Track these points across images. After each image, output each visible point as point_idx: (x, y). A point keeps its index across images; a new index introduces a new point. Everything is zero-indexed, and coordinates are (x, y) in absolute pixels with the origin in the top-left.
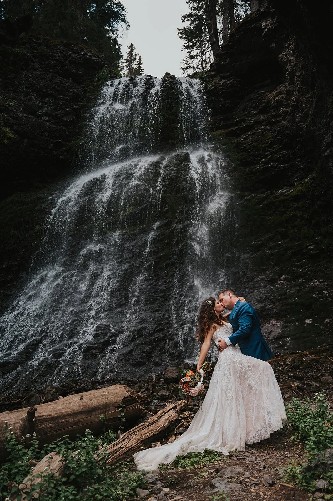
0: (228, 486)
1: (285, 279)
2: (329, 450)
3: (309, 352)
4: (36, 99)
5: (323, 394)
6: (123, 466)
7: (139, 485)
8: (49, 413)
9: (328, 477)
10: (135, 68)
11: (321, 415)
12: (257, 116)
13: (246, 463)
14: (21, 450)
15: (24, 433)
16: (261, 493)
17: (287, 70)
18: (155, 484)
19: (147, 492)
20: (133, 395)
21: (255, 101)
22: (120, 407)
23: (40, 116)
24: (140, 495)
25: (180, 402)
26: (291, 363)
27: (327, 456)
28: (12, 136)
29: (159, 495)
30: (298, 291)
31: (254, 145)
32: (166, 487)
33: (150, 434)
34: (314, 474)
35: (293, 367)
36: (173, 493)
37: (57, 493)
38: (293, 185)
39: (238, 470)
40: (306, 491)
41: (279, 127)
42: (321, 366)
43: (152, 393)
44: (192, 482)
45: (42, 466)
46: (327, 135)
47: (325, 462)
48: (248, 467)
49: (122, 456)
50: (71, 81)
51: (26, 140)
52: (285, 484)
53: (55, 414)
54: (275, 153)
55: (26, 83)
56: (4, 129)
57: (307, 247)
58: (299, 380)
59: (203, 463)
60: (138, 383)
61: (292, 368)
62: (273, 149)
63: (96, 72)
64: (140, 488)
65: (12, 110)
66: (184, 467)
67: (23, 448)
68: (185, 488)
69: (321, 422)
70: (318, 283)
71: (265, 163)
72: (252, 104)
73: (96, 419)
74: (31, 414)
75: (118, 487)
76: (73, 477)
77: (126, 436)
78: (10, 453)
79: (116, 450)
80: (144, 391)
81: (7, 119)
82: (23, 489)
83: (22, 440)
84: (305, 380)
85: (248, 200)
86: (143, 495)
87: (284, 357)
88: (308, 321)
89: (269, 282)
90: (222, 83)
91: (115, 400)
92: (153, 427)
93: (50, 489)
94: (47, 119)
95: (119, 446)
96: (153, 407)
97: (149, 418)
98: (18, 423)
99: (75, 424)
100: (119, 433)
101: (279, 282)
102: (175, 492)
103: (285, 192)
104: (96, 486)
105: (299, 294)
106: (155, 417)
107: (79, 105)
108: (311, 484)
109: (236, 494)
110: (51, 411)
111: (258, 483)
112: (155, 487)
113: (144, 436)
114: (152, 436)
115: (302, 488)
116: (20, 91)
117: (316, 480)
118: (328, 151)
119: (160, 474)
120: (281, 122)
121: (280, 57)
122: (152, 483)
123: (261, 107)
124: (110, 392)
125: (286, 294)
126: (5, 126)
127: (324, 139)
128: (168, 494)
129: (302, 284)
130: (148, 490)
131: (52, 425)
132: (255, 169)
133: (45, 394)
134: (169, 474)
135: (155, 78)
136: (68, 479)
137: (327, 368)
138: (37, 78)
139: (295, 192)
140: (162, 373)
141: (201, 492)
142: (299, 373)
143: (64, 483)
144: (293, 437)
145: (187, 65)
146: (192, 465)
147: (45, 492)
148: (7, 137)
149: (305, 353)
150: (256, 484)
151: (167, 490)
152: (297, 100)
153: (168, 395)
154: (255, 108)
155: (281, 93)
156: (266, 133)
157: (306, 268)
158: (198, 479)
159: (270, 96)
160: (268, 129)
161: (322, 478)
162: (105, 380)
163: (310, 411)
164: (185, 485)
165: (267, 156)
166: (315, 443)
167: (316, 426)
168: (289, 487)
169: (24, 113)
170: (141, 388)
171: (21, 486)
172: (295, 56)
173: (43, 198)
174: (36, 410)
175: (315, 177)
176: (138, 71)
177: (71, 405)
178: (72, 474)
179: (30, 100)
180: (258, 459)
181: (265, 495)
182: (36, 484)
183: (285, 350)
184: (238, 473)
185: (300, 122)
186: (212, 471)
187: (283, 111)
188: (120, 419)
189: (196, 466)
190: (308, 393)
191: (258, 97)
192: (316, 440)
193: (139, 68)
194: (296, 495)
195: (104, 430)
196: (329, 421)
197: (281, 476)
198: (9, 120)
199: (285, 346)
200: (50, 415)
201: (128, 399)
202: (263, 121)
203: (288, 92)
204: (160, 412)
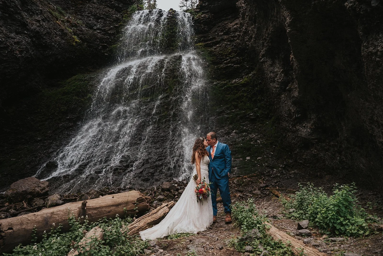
0: (197, 249)
1: (235, 133)
2: (254, 230)
3: (248, 176)
4: (93, 20)
5: (252, 199)
6: (136, 237)
7: (146, 247)
8: (94, 205)
9: (252, 244)
10: (152, 3)
11: (251, 211)
12: (223, 36)
13: (207, 237)
14: (77, 225)
15: (79, 215)
16: (215, 253)
17: (241, 11)
18: (155, 247)
19: (150, 251)
20: (143, 197)
21: (222, 27)
22: (135, 204)
23: (95, 30)
24: (146, 253)
25: (170, 202)
26: (236, 182)
27: (252, 233)
28: (78, 41)
29: (157, 253)
30: (243, 140)
31: (220, 53)
32: (161, 249)
33: (152, 220)
34: (245, 243)
35: (238, 184)
36: (165, 252)
37: (99, 249)
38: (242, 77)
39: (203, 241)
40: (240, 252)
41: (235, 43)
42: (254, 185)
43: (154, 197)
44: (176, 246)
45: (91, 234)
46: (262, 50)
47: (251, 236)
48: (208, 239)
49: (136, 231)
50: (114, 11)
51: (86, 43)
52: (229, 249)
53: (98, 206)
54: (233, 58)
55: (88, 11)
56: (73, 36)
57: (249, 114)
58: (240, 192)
59: (183, 236)
60: (145, 191)
61: (237, 186)
62: (231, 56)
63: (130, 6)
64: (146, 249)
65: (79, 26)
66: (172, 238)
67: (79, 224)
68: (172, 250)
69: (251, 214)
70: (254, 136)
71: (226, 63)
72: (220, 29)
73: (121, 210)
74: (84, 205)
75: (134, 248)
76: (108, 241)
77: (139, 220)
78: (71, 227)
79: (133, 228)
80: (149, 195)
81: (75, 31)
82: (81, 245)
83: (79, 219)
84: (245, 192)
85: (216, 85)
86: (148, 253)
87: (233, 179)
88: (248, 158)
89: (225, 134)
90: (203, 16)
91: (133, 199)
92: (154, 216)
93: (96, 246)
94: (99, 32)
95: (134, 225)
96: (154, 205)
97: (152, 211)
98: (76, 210)
99: (109, 212)
100: (134, 218)
101: (232, 134)
102: (166, 252)
103: (238, 81)
104: (121, 246)
105: (243, 142)
106: (155, 210)
107: (118, 24)
108: (243, 248)
109: (201, 253)
110: (95, 204)
111: (213, 247)
112: (155, 248)
113: (149, 221)
114: (154, 221)
115: (238, 250)
116: (84, 15)
117: (245, 246)
118: (263, 59)
119: (158, 242)
120: (236, 40)
121: (237, 4)
122: (153, 246)
123: (225, 31)
124: (130, 195)
125: (235, 141)
126: (75, 35)
127: (261, 52)
128: (162, 253)
129: (245, 136)
130: (151, 250)
131: (95, 212)
132: (220, 67)
133: (90, 195)
134: (163, 242)
135: (164, 11)
136: (106, 242)
137: (257, 186)
138: (95, 8)
139: (243, 82)
140: (160, 185)
141: (181, 252)
142: (241, 189)
143: (104, 244)
144: (235, 224)
145: (183, 5)
146: (176, 237)
147: (93, 247)
148: (75, 41)
149: (245, 177)
150: (213, 248)
151: (162, 251)
152: (246, 29)
153: (163, 198)
154: (222, 31)
155: (237, 24)
156: (227, 46)
157: (248, 126)
158: (179, 245)
159: (230, 25)
160: (229, 44)
161: (249, 245)
162: (126, 188)
163: (245, 209)
164: (172, 248)
165: (228, 59)
166: (246, 226)
167: (248, 217)
168: (231, 250)
169: (86, 28)
170: (147, 193)
171: (80, 244)
172: (246, 4)
173: (94, 78)
174: (87, 202)
175: (255, 73)
176: (154, 6)
177: (107, 201)
178: (107, 239)
179: (90, 20)
180: (214, 235)
181: (217, 254)
182: (88, 242)
183: (233, 175)
184: (203, 242)
185: (247, 41)
186: (188, 241)
187: (238, 34)
188: (135, 210)
189: (179, 238)
190: (246, 200)
191: (224, 25)
192: (247, 225)
193: (155, 4)
194: (234, 254)
195: (125, 216)
196: (255, 214)
197: (227, 244)
198: (77, 31)
199: (233, 172)
200: (95, 206)
201: (140, 199)
202: (226, 39)
203: (241, 24)
204: (158, 208)
